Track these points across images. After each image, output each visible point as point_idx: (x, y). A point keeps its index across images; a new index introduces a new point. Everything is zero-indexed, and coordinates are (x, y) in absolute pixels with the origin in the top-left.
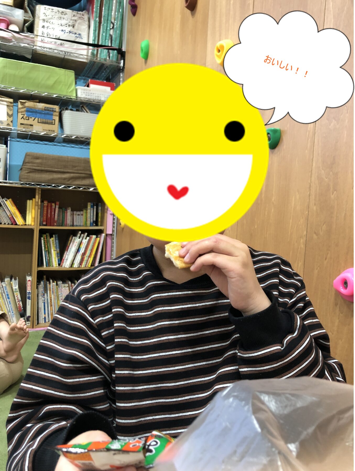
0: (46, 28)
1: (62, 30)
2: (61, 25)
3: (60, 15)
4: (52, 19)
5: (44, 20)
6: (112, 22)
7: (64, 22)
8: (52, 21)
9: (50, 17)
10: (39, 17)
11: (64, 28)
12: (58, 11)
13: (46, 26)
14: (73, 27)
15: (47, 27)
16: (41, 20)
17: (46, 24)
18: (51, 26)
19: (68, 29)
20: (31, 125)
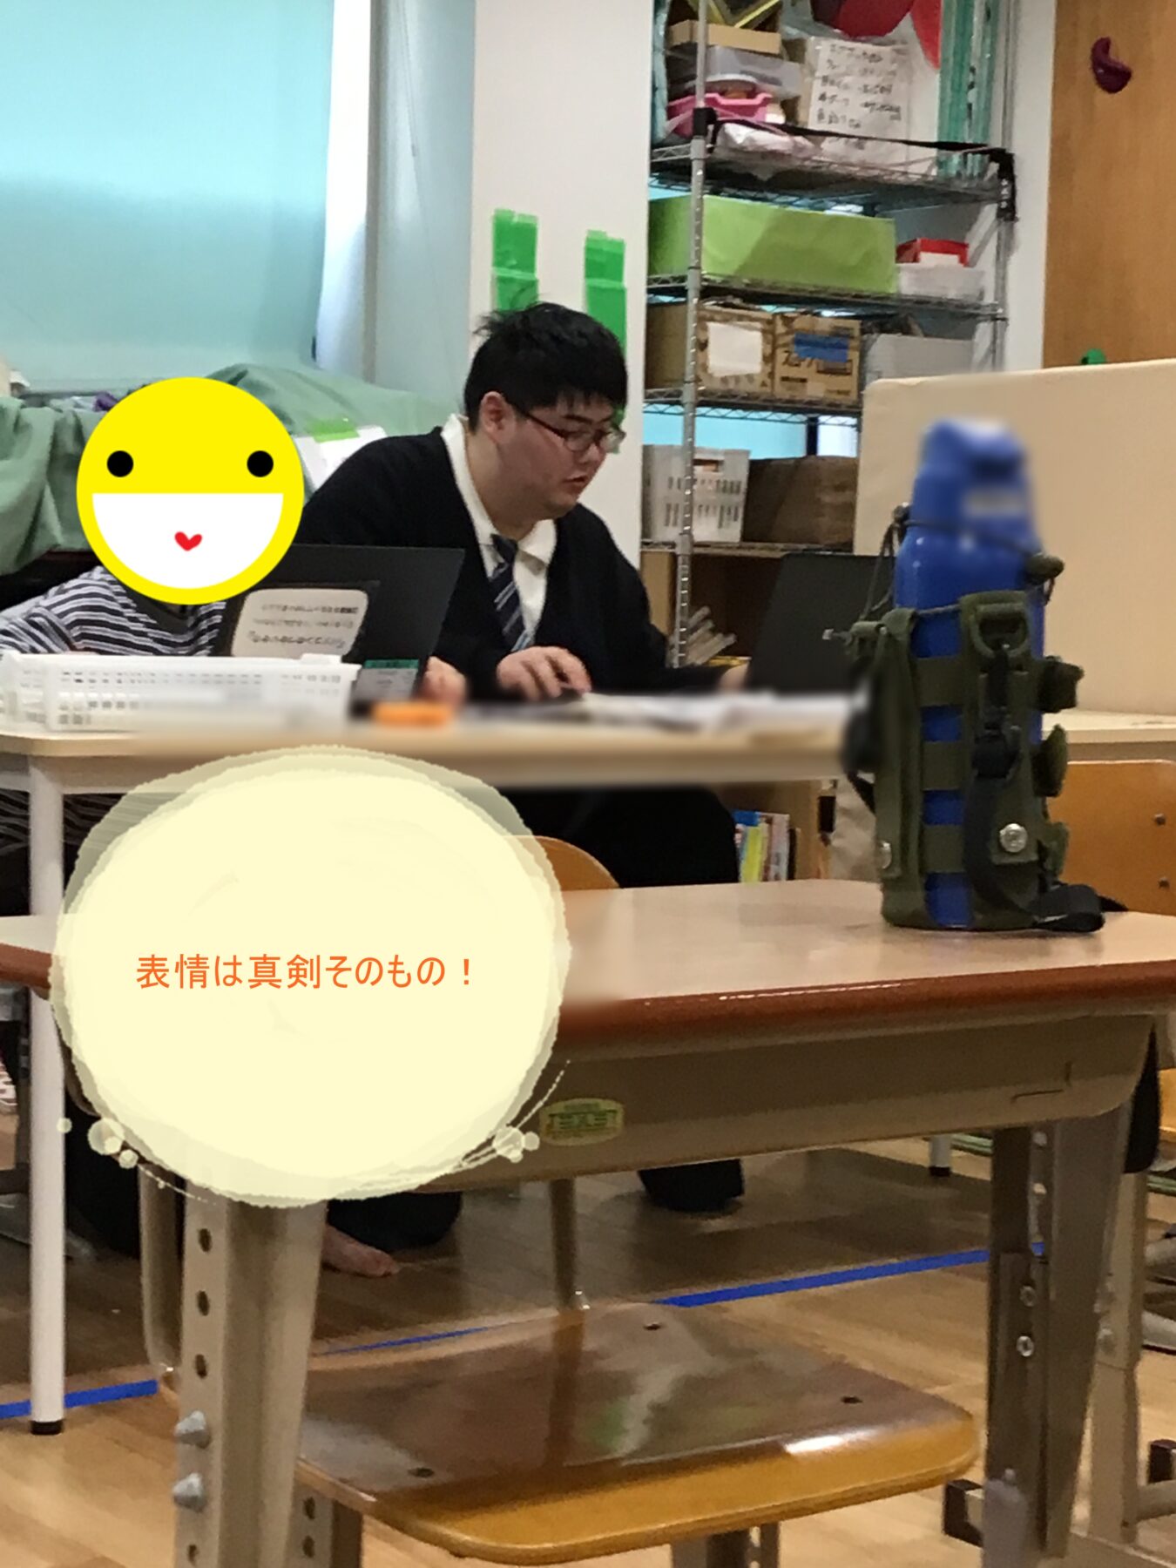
0: (827, 101)
1: (867, 105)
2: (866, 89)
3: (866, 63)
4: (846, 74)
5: (825, 79)
6: (973, 70)
7: (872, 81)
8: (847, 80)
9: (842, 69)
10: (812, 72)
11: (870, 98)
12: (865, 54)
13: (829, 95)
15: (833, 97)
16: (818, 78)
17: (830, 91)
18: (842, 95)
19: (879, 99)
20: (804, 381)
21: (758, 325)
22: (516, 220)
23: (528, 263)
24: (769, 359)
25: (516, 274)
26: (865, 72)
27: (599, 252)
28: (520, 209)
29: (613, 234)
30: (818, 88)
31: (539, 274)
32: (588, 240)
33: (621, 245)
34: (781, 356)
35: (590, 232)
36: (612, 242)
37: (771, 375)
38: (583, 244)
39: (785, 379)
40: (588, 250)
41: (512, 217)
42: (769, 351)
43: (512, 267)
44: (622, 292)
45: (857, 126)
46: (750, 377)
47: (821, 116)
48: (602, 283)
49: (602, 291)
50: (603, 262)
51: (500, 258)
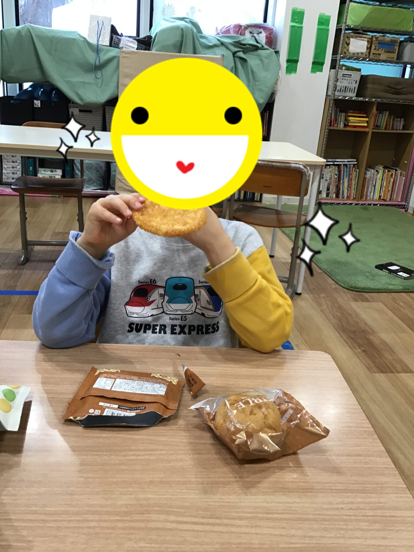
20: (380, 54)
21: (366, 39)
22: (299, 10)
23: (301, 22)
24: (369, 48)
25: (297, 25)
27: (323, 19)
28: (300, 7)
29: (327, 14)
31: (304, 25)
32: (320, 16)
33: (330, 17)
34: (373, 47)
35: (320, 13)
36: (327, 16)
37: (369, 53)
38: (318, 17)
39: (373, 54)
40: (319, 18)
41: (297, 10)
42: (369, 46)
43: (296, 23)
44: (328, 30)
46: (362, 53)
48: (322, 27)
49: (322, 29)
50: (323, 21)
51: (293, 20)
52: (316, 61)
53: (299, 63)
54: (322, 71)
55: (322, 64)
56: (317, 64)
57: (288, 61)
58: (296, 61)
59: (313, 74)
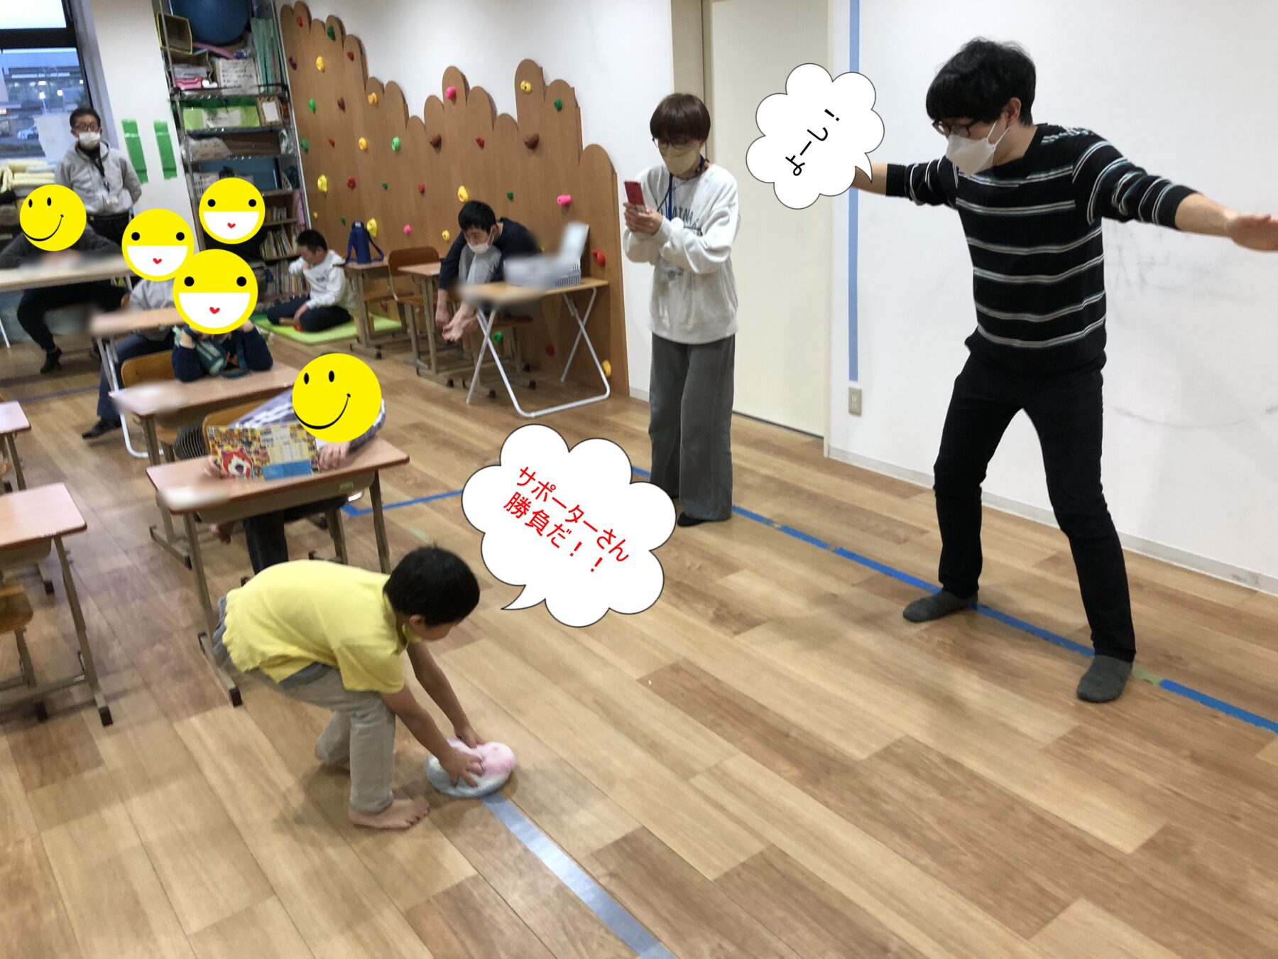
0: (225, 77)
1: (238, 76)
2: (237, 72)
3: (234, 65)
4: (229, 69)
5: (223, 71)
7: (238, 69)
9: (227, 67)
10: (219, 69)
11: (239, 74)
12: (233, 62)
14: (245, 71)
15: (227, 75)
16: (221, 71)
17: (225, 74)
18: (229, 74)
19: (242, 74)
23: (136, 131)
25: (133, 136)
26: (235, 67)
27: (159, 125)
28: (129, 118)
29: (162, 120)
30: (221, 74)
31: (140, 134)
32: (155, 123)
33: (165, 123)
35: (154, 121)
38: (153, 125)
40: (155, 126)
41: (128, 121)
43: (131, 134)
44: (168, 136)
45: (236, 82)
47: (224, 81)
48: (161, 134)
49: (163, 137)
50: (161, 128)
51: (126, 131)
52: (166, 167)
53: (149, 174)
54: (176, 175)
55: (174, 169)
56: (169, 170)
57: (138, 171)
58: (144, 171)
59: (168, 181)
